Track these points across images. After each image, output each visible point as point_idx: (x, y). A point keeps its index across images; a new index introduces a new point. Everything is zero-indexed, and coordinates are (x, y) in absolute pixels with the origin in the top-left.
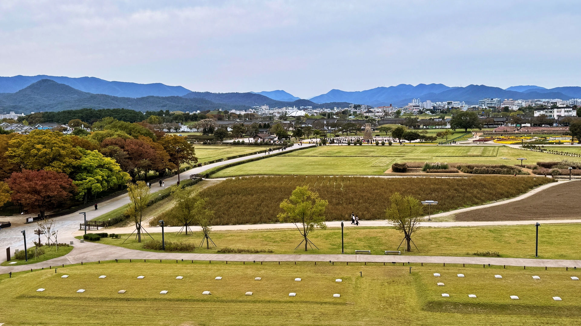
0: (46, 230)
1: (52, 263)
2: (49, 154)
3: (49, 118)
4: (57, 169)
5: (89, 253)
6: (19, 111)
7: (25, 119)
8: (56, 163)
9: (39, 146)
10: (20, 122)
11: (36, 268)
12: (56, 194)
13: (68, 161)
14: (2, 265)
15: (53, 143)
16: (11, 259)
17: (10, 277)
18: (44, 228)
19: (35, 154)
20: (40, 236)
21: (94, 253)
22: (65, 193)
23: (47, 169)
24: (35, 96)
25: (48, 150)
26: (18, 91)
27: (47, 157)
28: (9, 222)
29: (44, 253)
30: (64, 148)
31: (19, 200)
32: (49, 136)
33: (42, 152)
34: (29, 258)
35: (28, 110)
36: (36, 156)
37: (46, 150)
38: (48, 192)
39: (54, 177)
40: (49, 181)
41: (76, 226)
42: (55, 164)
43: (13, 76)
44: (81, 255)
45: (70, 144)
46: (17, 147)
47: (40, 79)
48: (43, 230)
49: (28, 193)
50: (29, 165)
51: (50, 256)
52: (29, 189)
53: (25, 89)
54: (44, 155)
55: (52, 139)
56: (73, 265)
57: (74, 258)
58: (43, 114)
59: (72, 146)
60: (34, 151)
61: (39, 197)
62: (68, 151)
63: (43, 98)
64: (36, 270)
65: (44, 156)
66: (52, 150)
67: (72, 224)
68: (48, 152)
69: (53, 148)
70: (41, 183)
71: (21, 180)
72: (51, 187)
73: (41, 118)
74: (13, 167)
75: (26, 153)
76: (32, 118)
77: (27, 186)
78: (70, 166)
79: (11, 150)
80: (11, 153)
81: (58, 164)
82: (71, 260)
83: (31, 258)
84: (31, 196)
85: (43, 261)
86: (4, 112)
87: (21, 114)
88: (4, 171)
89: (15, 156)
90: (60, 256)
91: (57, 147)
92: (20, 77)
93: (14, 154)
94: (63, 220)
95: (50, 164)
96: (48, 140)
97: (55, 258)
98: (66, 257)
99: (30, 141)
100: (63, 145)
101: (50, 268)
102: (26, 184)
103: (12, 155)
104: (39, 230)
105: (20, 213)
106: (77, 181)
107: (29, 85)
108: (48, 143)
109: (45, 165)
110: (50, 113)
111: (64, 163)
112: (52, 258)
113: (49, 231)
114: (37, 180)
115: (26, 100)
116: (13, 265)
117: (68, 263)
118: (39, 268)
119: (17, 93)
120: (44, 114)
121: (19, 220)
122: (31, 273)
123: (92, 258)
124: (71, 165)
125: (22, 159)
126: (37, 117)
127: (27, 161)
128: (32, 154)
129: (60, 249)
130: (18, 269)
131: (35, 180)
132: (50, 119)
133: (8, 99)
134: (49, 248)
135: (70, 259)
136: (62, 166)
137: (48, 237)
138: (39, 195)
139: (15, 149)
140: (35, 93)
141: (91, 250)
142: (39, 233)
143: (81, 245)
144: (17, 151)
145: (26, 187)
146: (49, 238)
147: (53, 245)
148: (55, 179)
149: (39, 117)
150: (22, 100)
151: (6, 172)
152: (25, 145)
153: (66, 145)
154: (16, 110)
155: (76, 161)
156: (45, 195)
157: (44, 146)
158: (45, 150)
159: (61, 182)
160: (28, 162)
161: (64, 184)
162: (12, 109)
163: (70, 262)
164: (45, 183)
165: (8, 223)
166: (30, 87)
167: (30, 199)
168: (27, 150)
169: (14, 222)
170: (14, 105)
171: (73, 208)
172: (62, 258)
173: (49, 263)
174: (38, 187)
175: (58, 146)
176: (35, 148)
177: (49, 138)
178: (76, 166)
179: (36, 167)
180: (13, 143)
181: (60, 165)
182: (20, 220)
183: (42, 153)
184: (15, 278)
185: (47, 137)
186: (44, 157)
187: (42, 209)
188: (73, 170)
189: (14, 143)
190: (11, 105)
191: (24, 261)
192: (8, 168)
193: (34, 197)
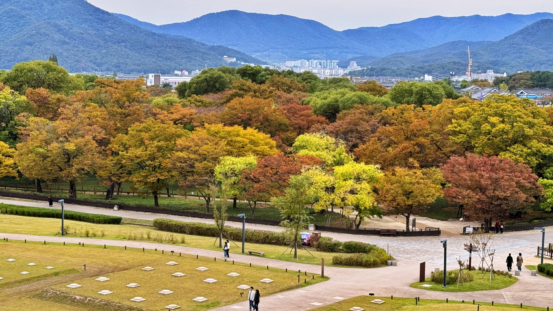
0: (481, 246)
1: (479, 296)
2: (507, 133)
3: (541, 81)
4: (518, 156)
5: (537, 293)
6: (501, 69)
7: (504, 81)
8: (517, 148)
9: (494, 119)
10: (496, 85)
11: (454, 299)
12: (509, 195)
13: (535, 146)
14: (412, 286)
15: (516, 117)
16: (426, 280)
17: (416, 304)
18: (477, 242)
19: (487, 131)
20: (472, 253)
21: (545, 295)
22: (523, 196)
23: (503, 155)
24: (528, 47)
25: (507, 127)
26: (503, 38)
27: (504, 137)
28: (438, 228)
29: (471, 281)
30: (531, 126)
31: (455, 197)
32: (511, 105)
33: (497, 128)
34: (448, 284)
35: (514, 69)
36: (489, 134)
37: (504, 125)
38: (497, 191)
39: (509, 169)
40: (501, 174)
41: (533, 250)
42: (514, 148)
43: (499, 15)
44: (524, 293)
45: (542, 120)
46: (465, 119)
47: (539, 19)
48: (476, 245)
49: (469, 188)
50: (478, 147)
51: (479, 286)
52: (470, 182)
53: (514, 34)
54: (501, 133)
55: (515, 110)
56: (508, 305)
57: (513, 295)
58: (531, 74)
59: (545, 123)
60: (486, 127)
61: (483, 197)
62: (537, 129)
63: (539, 50)
64: (453, 302)
65: (501, 135)
66: (513, 126)
67: (527, 246)
68: (507, 130)
69: (515, 124)
70: (488, 175)
71: (461, 168)
72: (503, 183)
73: (528, 80)
74: (455, 148)
75: (476, 129)
76: (514, 80)
77: (467, 178)
78: (537, 154)
79: (456, 123)
80: (455, 127)
81: (519, 149)
82: (507, 298)
83: (452, 284)
84: (471, 193)
85: (468, 291)
86: (479, 69)
87: (503, 73)
88: (444, 153)
89: (460, 132)
90: (493, 288)
91: (521, 122)
92: (509, 16)
93: (458, 129)
94: (516, 238)
95: (508, 148)
96: (509, 111)
97: (486, 290)
98: (503, 292)
99: (483, 110)
100: (531, 119)
101: (474, 303)
102: (466, 175)
103: (456, 130)
104: (471, 244)
105: (458, 218)
106: (545, 180)
107: (520, 28)
108: (508, 116)
109: (501, 149)
110: (544, 73)
111: (528, 149)
112: (482, 290)
113: (484, 249)
114: (484, 171)
115: (514, 53)
116: (425, 288)
117: (502, 301)
118: (458, 300)
119: (501, 41)
120: (533, 75)
121: (454, 227)
122: (446, 304)
123: (540, 301)
124: (540, 152)
125: (470, 138)
126: (522, 79)
127: (475, 141)
128: (483, 130)
129: (497, 279)
130: (430, 296)
131: (481, 171)
132: (542, 83)
133: (487, 50)
134: (481, 275)
135: (507, 295)
136: (525, 153)
137: (482, 257)
138: (484, 193)
139: (462, 121)
140: (528, 40)
141: (543, 289)
142: (471, 249)
143: (530, 279)
144: (464, 124)
145: (465, 179)
146: (483, 259)
147: (488, 271)
148: (511, 172)
149: (525, 79)
150: (508, 51)
151: (446, 155)
152: (475, 117)
153: (536, 121)
154: (496, 67)
155: (548, 146)
156: (492, 194)
157: (501, 119)
158: (502, 126)
159: (519, 177)
160: (476, 143)
161: (523, 181)
162: (491, 67)
163: (505, 301)
164: (494, 176)
165: (437, 230)
166: (521, 32)
167: (470, 198)
168: (477, 124)
169: (447, 230)
170: (494, 59)
171: (536, 221)
172: (496, 292)
173: (474, 295)
174: (483, 182)
175: (522, 120)
176: (489, 122)
177: (511, 108)
178: (547, 154)
179: (488, 151)
180: (459, 113)
181: (522, 151)
182: (456, 228)
183: (497, 130)
184: (422, 307)
185: (509, 106)
186: (501, 137)
187: (488, 217)
188: (541, 161)
189: (461, 112)
190: (491, 59)
191: (441, 286)
192: (449, 149)
193: (476, 196)
